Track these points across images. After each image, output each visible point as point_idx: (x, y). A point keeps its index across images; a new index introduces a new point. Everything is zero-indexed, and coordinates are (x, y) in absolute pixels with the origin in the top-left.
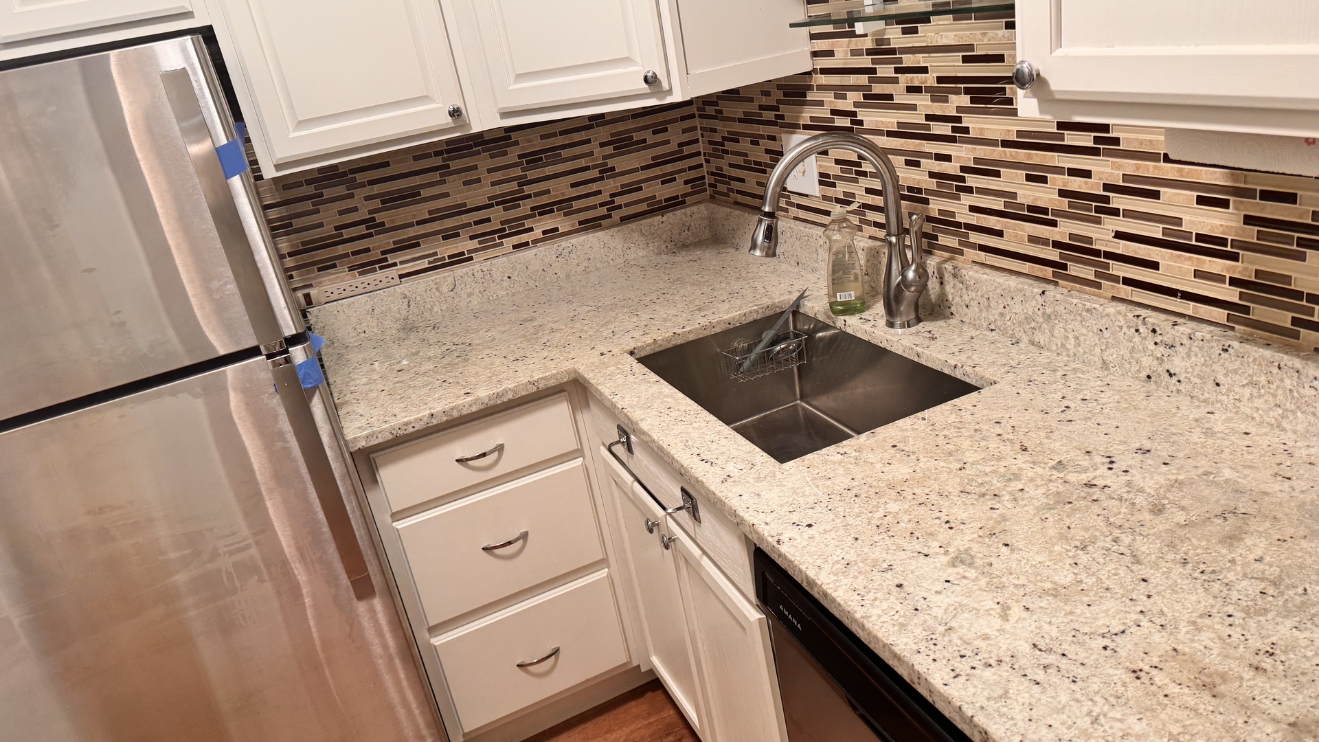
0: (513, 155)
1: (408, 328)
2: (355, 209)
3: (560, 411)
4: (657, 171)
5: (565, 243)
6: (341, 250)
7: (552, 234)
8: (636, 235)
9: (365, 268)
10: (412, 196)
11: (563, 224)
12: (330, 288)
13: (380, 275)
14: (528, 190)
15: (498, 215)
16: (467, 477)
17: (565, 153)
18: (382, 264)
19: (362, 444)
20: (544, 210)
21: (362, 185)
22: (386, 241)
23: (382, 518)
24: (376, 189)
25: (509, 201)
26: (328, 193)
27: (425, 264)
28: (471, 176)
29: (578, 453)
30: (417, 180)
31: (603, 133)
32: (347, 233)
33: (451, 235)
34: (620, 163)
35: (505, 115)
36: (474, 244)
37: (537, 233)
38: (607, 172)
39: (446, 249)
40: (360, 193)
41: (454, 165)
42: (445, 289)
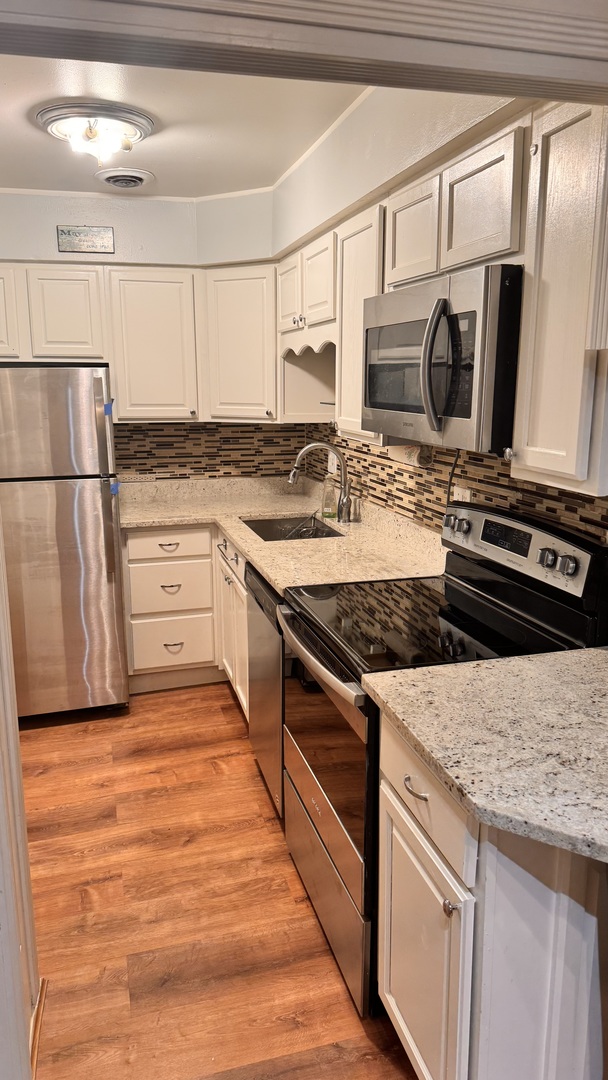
0: (217, 437)
1: (154, 500)
2: (144, 446)
3: (205, 536)
4: (283, 457)
5: (232, 479)
6: (134, 461)
7: (227, 474)
8: (266, 484)
9: (143, 471)
10: (170, 445)
11: (234, 471)
12: (126, 476)
13: (148, 476)
14: (221, 453)
15: (205, 461)
16: (162, 553)
17: (241, 441)
18: (150, 471)
19: (125, 526)
20: (227, 463)
21: (150, 436)
22: (154, 462)
23: (125, 562)
24: (156, 439)
25: (212, 456)
26: (135, 437)
27: (168, 475)
28: (197, 442)
29: (209, 556)
30: (173, 439)
31: (260, 436)
32: (139, 455)
33: (182, 465)
34: (266, 450)
35: (213, 417)
36: (192, 471)
37: (221, 473)
38: (258, 452)
39: (179, 471)
40: (148, 440)
41: (191, 436)
42: (174, 488)
